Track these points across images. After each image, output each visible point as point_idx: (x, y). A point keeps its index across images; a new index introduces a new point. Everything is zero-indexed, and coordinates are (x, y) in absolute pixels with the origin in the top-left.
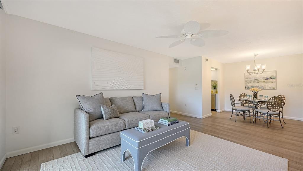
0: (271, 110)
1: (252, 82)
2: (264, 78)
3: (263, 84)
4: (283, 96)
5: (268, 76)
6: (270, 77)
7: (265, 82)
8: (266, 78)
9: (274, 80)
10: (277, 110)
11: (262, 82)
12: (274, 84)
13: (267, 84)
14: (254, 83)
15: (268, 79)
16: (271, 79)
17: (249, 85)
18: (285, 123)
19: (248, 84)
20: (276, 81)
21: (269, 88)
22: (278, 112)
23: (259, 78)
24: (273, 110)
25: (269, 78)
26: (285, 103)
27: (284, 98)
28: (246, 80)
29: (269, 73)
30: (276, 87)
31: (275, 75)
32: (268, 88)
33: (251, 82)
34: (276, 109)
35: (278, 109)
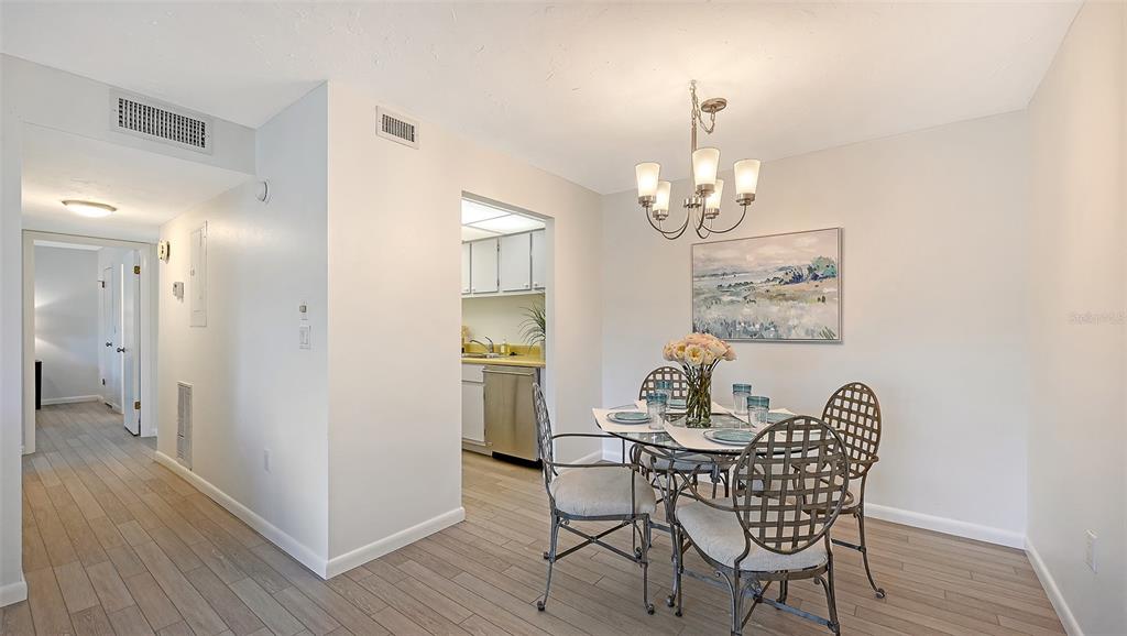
0: (762, 541)
1: (726, 298)
2: (780, 275)
3: (774, 310)
4: (871, 393)
5: (802, 262)
6: (810, 269)
7: (783, 297)
8: (790, 277)
9: (828, 288)
10: (812, 539)
11: (771, 298)
12: (832, 307)
13: (793, 312)
14: (732, 302)
15: (798, 279)
16: (815, 277)
17: (713, 314)
18: (881, 594)
19: (704, 308)
20: (841, 294)
21: (807, 332)
22: (814, 555)
23: (758, 274)
24: (779, 540)
25: (805, 272)
26: (876, 444)
27: (877, 409)
28: (698, 284)
29: (807, 241)
30: (841, 329)
31: (834, 257)
32: (803, 335)
33: (718, 301)
34: (804, 531)
35: (819, 528)
